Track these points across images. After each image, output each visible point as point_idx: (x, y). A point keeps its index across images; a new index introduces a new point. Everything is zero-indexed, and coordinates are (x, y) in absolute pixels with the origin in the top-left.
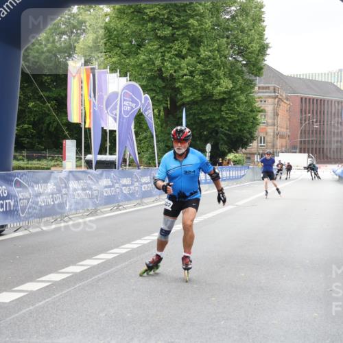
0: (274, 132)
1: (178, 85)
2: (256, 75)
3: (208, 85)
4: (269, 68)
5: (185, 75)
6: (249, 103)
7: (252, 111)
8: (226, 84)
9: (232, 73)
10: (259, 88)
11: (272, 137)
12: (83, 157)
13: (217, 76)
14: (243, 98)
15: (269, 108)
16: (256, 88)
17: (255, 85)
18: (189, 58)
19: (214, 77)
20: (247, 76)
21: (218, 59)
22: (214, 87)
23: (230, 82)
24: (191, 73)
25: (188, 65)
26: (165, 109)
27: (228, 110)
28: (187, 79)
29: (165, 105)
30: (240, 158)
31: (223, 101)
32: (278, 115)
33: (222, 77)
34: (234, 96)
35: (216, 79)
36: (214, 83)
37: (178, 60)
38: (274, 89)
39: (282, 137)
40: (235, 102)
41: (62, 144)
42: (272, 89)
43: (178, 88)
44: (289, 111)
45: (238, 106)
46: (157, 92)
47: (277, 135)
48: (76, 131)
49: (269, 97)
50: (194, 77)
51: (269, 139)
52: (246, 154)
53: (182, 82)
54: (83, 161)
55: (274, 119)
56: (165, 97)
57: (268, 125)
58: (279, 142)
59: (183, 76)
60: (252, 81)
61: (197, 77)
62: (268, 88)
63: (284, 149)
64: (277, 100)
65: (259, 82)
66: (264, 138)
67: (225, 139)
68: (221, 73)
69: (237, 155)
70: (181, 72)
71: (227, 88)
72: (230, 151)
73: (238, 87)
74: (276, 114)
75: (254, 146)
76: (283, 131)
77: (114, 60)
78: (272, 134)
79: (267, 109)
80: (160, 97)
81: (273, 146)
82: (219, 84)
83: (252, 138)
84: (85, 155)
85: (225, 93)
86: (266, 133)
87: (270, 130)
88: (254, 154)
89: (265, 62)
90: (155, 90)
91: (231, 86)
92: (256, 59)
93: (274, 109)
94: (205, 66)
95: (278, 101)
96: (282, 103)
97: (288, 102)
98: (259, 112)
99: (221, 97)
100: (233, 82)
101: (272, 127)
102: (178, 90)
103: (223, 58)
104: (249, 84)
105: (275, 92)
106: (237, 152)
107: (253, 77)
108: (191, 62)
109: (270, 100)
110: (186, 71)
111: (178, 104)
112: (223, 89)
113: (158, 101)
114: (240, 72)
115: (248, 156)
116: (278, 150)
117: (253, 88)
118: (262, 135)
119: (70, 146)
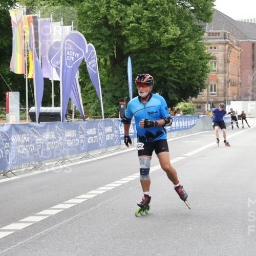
0: (225, 80)
1: (124, 33)
2: (205, 21)
3: (155, 32)
4: (219, 13)
5: (132, 22)
6: (198, 50)
7: (201, 59)
8: (174, 31)
9: (181, 19)
10: (209, 34)
11: (223, 85)
12: (27, 108)
13: (164, 23)
14: (191, 45)
15: (219, 55)
16: (206, 34)
17: (204, 31)
18: (135, 4)
19: (161, 23)
20: (196, 23)
21: (165, 5)
22: (162, 34)
23: (178, 28)
24: (138, 20)
25: (134, 11)
26: (112, 58)
27: (177, 58)
28: (133, 27)
29: (111, 54)
30: (191, 107)
31: (171, 48)
32: (228, 62)
33: (170, 23)
34: (183, 44)
35: (163, 26)
36: (162, 30)
37: (124, 7)
38: (225, 35)
39: (233, 85)
40: (184, 50)
41: (5, 96)
42: (222, 35)
43: (124, 36)
44: (240, 57)
45: (187, 53)
46: (102, 41)
47: (228, 82)
48: (19, 82)
49: (220, 43)
50: (141, 24)
51: (220, 87)
52: (197, 103)
53: (129, 30)
54: (27, 113)
55: (225, 66)
56: (111, 46)
57: (218, 72)
58: (230, 90)
59: (129, 24)
60: (200, 27)
61: (144, 24)
62: (218, 34)
63: (235, 97)
64: (227, 46)
65: (209, 28)
66: (215, 86)
67: (175, 87)
68: (168, 20)
69: (187, 104)
70: (128, 20)
71: (175, 35)
72: (180, 101)
73: (186, 34)
74: (227, 61)
75: (204, 94)
76: (235, 78)
77: (57, 7)
78: (223, 81)
79: (217, 56)
80: (106, 46)
81: (225, 94)
82: (166, 31)
83: (203, 87)
84: (30, 107)
85: (173, 40)
86: (217, 81)
87: (221, 78)
88: (205, 103)
89: (214, 7)
90: (100, 39)
91: (180, 33)
92: (205, 4)
93: (224, 56)
94: (152, 12)
95: (229, 48)
96: (233, 50)
97: (239, 49)
98: (209, 59)
99: (169, 44)
100: (181, 29)
101: (223, 75)
102: (124, 39)
103: (170, 4)
104: (198, 31)
105: (225, 38)
106: (187, 101)
107: (201, 23)
108: (138, 9)
109: (221, 47)
110: (132, 18)
111: (125, 53)
112: (171, 36)
113: (104, 49)
114: (188, 19)
115: (199, 105)
116: (230, 98)
117: (203, 34)
118: (213, 83)
119: (13, 97)
